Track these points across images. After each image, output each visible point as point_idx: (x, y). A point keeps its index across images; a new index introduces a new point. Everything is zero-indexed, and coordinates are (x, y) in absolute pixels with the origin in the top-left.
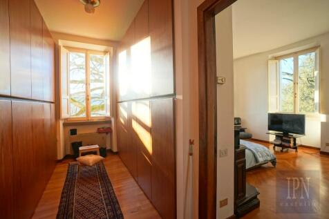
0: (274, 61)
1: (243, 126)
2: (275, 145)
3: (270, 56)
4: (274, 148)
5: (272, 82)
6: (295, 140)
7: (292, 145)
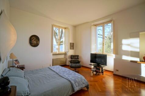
0: (94, 27)
1: (80, 60)
2: (93, 71)
3: (92, 24)
4: (93, 72)
5: (93, 38)
6: (102, 68)
7: (101, 71)
